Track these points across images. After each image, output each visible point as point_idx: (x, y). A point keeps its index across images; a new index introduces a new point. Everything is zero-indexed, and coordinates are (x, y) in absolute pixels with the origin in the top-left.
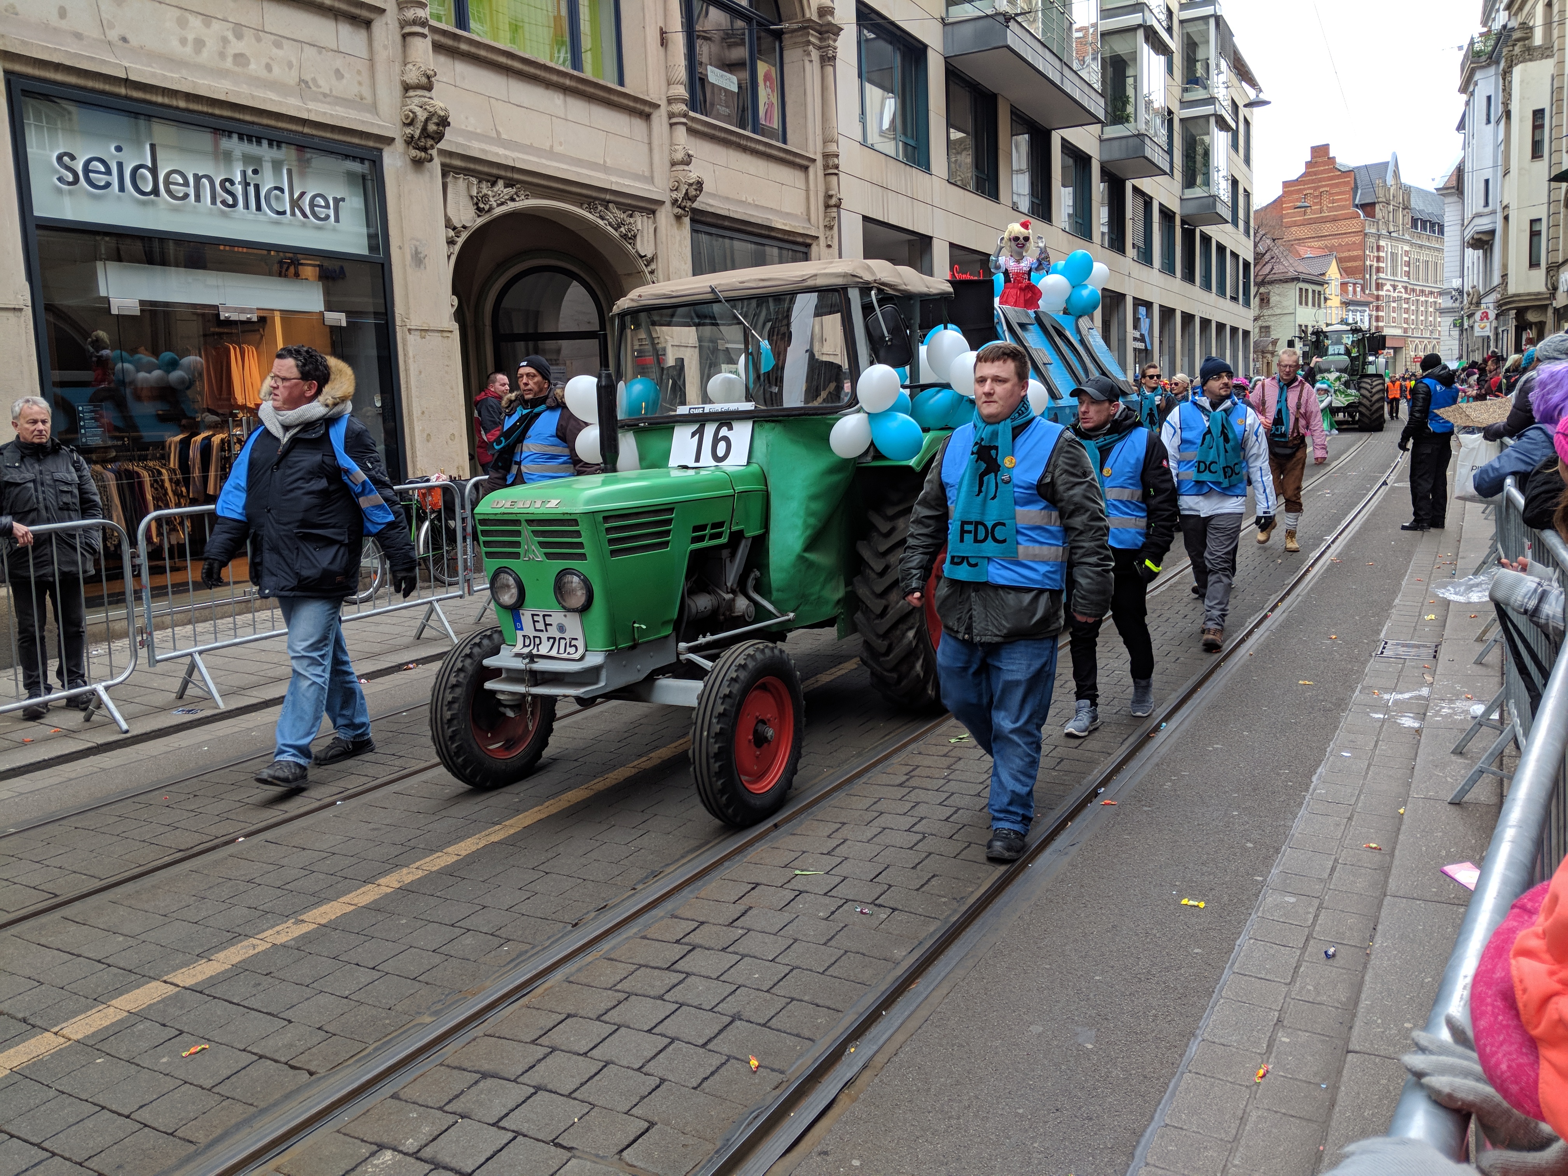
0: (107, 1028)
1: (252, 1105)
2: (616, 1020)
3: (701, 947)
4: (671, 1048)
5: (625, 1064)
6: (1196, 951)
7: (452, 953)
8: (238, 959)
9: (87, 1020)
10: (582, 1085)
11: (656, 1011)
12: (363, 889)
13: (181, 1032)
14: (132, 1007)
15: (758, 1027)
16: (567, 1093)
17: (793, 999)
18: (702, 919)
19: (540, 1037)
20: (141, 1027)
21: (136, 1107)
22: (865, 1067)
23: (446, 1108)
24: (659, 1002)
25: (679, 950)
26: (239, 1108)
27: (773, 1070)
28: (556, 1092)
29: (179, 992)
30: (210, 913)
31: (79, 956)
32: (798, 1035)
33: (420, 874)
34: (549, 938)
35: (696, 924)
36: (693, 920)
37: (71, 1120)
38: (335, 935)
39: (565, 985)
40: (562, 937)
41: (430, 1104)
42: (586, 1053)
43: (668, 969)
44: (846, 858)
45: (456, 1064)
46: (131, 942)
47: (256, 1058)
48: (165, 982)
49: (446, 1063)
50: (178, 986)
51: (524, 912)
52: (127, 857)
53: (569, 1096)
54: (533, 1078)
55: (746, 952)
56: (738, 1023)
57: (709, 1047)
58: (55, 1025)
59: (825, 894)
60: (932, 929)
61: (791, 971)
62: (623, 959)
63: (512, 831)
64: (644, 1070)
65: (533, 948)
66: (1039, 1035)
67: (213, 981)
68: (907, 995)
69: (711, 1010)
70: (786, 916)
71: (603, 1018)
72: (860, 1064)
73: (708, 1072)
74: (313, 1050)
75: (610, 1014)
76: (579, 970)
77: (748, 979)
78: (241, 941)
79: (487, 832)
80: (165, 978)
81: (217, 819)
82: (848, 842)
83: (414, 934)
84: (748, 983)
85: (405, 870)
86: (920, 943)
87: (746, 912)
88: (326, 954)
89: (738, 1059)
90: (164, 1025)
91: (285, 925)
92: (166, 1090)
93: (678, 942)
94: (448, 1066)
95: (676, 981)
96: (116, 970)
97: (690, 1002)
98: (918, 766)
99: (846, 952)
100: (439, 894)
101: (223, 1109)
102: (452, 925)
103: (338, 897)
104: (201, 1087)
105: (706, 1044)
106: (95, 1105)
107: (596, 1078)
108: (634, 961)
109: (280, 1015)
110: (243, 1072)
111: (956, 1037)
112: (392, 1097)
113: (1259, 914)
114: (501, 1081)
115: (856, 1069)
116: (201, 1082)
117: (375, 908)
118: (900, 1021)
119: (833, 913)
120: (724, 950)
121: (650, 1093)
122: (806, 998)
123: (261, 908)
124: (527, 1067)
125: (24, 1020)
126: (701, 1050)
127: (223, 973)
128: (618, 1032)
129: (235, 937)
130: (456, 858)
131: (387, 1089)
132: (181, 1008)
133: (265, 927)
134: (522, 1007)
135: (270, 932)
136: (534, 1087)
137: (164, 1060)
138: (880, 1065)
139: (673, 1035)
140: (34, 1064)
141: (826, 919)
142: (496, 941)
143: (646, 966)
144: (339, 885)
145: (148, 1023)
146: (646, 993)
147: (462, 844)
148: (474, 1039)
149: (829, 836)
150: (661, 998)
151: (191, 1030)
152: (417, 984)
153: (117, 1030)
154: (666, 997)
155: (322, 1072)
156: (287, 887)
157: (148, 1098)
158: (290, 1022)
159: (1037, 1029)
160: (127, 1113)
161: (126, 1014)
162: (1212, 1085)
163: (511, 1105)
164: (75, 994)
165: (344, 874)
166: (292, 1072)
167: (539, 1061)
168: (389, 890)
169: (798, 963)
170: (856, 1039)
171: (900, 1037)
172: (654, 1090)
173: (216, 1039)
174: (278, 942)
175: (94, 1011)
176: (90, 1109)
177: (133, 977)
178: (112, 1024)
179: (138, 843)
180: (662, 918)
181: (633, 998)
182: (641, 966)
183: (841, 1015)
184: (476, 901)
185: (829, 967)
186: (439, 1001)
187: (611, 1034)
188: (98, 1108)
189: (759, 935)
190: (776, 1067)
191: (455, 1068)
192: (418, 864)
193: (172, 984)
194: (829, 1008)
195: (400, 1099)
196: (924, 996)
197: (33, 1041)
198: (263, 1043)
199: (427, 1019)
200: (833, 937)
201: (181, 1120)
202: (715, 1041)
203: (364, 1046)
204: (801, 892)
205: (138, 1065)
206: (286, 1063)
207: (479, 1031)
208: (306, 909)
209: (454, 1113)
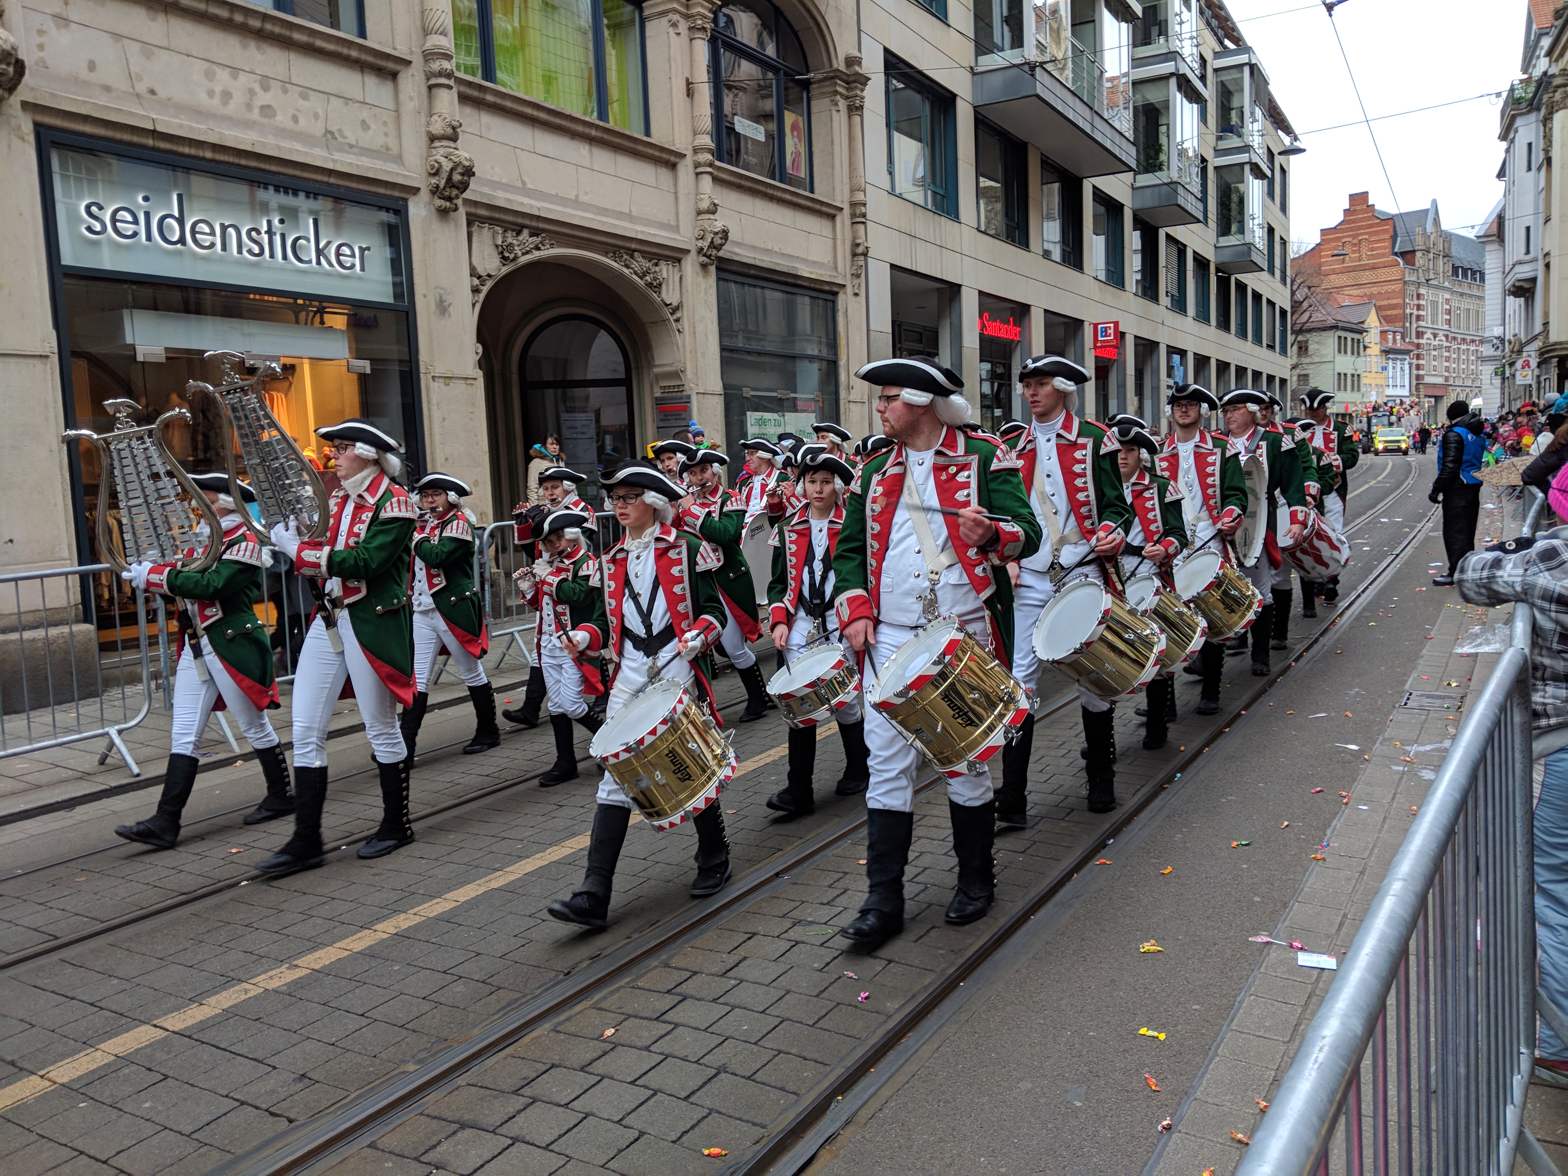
0: (93, 1072)
1: (229, 1152)
2: (601, 1071)
3: (692, 997)
4: (653, 1100)
5: (606, 1116)
6: (1195, 1007)
7: (443, 1000)
8: (230, 1004)
9: (74, 1064)
10: (560, 1137)
11: (640, 1062)
12: (359, 935)
13: (166, 1077)
14: (120, 1050)
15: (743, 1080)
16: (544, 1145)
17: (780, 1052)
18: (694, 970)
19: (523, 1087)
20: (126, 1071)
21: (114, 1153)
22: (848, 1123)
23: (422, 1159)
24: (645, 1053)
25: (670, 1000)
26: (216, 1155)
27: (754, 1124)
28: (533, 1144)
29: (168, 1036)
30: (206, 956)
31: (73, 999)
32: (782, 1089)
33: (418, 919)
34: (539, 987)
35: (688, 974)
36: (687, 970)
37: (50, 1165)
38: (328, 980)
39: (552, 1034)
40: (554, 986)
41: (406, 1154)
42: (567, 1104)
43: (657, 1019)
44: (846, 909)
45: (436, 1113)
46: (126, 985)
47: (237, 1104)
48: (155, 1026)
49: (426, 1112)
50: (167, 1030)
51: (517, 959)
52: (129, 900)
53: (546, 1148)
54: (512, 1129)
55: (737, 1002)
56: (723, 1076)
57: (691, 1100)
58: (43, 1069)
59: (822, 945)
60: (927, 982)
61: (781, 1022)
62: (613, 1008)
63: (512, 878)
64: (623, 1123)
65: (524, 996)
66: (1028, 1092)
67: (203, 1026)
68: (899, 1048)
69: (697, 1062)
70: (781, 967)
71: (587, 1069)
72: (844, 1119)
73: (689, 1126)
74: (296, 1097)
75: (594, 1064)
76: (568, 1019)
77: (737, 1030)
78: (233, 986)
79: (487, 878)
80: (155, 1022)
81: (222, 862)
82: (849, 892)
83: (406, 981)
84: (736, 1035)
85: (402, 916)
86: (913, 997)
87: (740, 962)
88: (317, 1000)
89: (720, 1113)
90: (150, 1070)
91: (278, 970)
92: (145, 1136)
93: (669, 992)
94: (428, 1116)
95: (663, 1032)
96: (108, 1013)
97: (677, 1054)
98: (925, 816)
99: (838, 1004)
100: (434, 940)
101: (200, 1155)
102: (445, 972)
103: (334, 942)
104: (180, 1133)
105: (689, 1096)
106: (74, 1149)
107: (575, 1130)
108: (623, 1010)
109: (265, 1061)
110: (223, 1118)
111: (943, 1093)
112: (369, 1146)
113: (1262, 970)
114: (479, 1132)
115: (838, 1124)
116: (180, 1128)
117: (370, 953)
118: (887, 1076)
119: (828, 964)
120: (714, 1000)
121: (628, 1146)
122: (794, 1051)
123: (257, 952)
124: (506, 1118)
125: (12, 1063)
126: (684, 1103)
127: (212, 1017)
128: (601, 1084)
129: (229, 981)
130: (454, 904)
131: (367, 1139)
132: (168, 1053)
133: (259, 971)
134: (508, 1056)
135: (264, 976)
136: (511, 1138)
137: (147, 1105)
138: (864, 1121)
139: (656, 1087)
140: (18, 1107)
141: (821, 970)
142: (488, 989)
143: (636, 1017)
144: (335, 931)
145: (134, 1068)
146: (632, 1044)
147: (462, 890)
148: (457, 1089)
149: (830, 886)
150: (647, 1049)
151: (175, 1075)
152: (404, 1031)
153: (103, 1074)
154: (652, 1048)
155: (302, 1119)
156: (285, 931)
157: (127, 1143)
158: (274, 1068)
159: (1026, 1085)
160: (104, 1159)
161: (113, 1058)
162: (1201, 1146)
163: (487, 1156)
164: (65, 1036)
165: (341, 919)
166: (271, 1119)
167: (519, 1112)
168: (385, 936)
169: (788, 1015)
170: (842, 1094)
171: (886, 1092)
172: (632, 1143)
173: (200, 1085)
174: (269, 987)
175: (82, 1054)
176: (67, 1153)
177: (124, 1020)
178: (99, 1068)
179: (141, 886)
180: (656, 967)
181: (620, 1048)
182: (630, 1016)
183: (828, 1069)
184: (470, 948)
185: (819, 1019)
186: (425, 1049)
187: (593, 1086)
188: (76, 1153)
189: (752, 986)
190: (756, 1120)
191: (435, 1118)
192: (415, 910)
193: (161, 1028)
194: (816, 1061)
195: (377, 1149)
196: (914, 1050)
197: (19, 1084)
198: (246, 1089)
199: (411, 1067)
200: (826, 989)
201: (157, 1166)
202: (698, 1094)
203: (346, 1093)
204: (797, 943)
205: (120, 1110)
206: (267, 1110)
207: (461, 1081)
208: (301, 954)
209: (430, 1164)
